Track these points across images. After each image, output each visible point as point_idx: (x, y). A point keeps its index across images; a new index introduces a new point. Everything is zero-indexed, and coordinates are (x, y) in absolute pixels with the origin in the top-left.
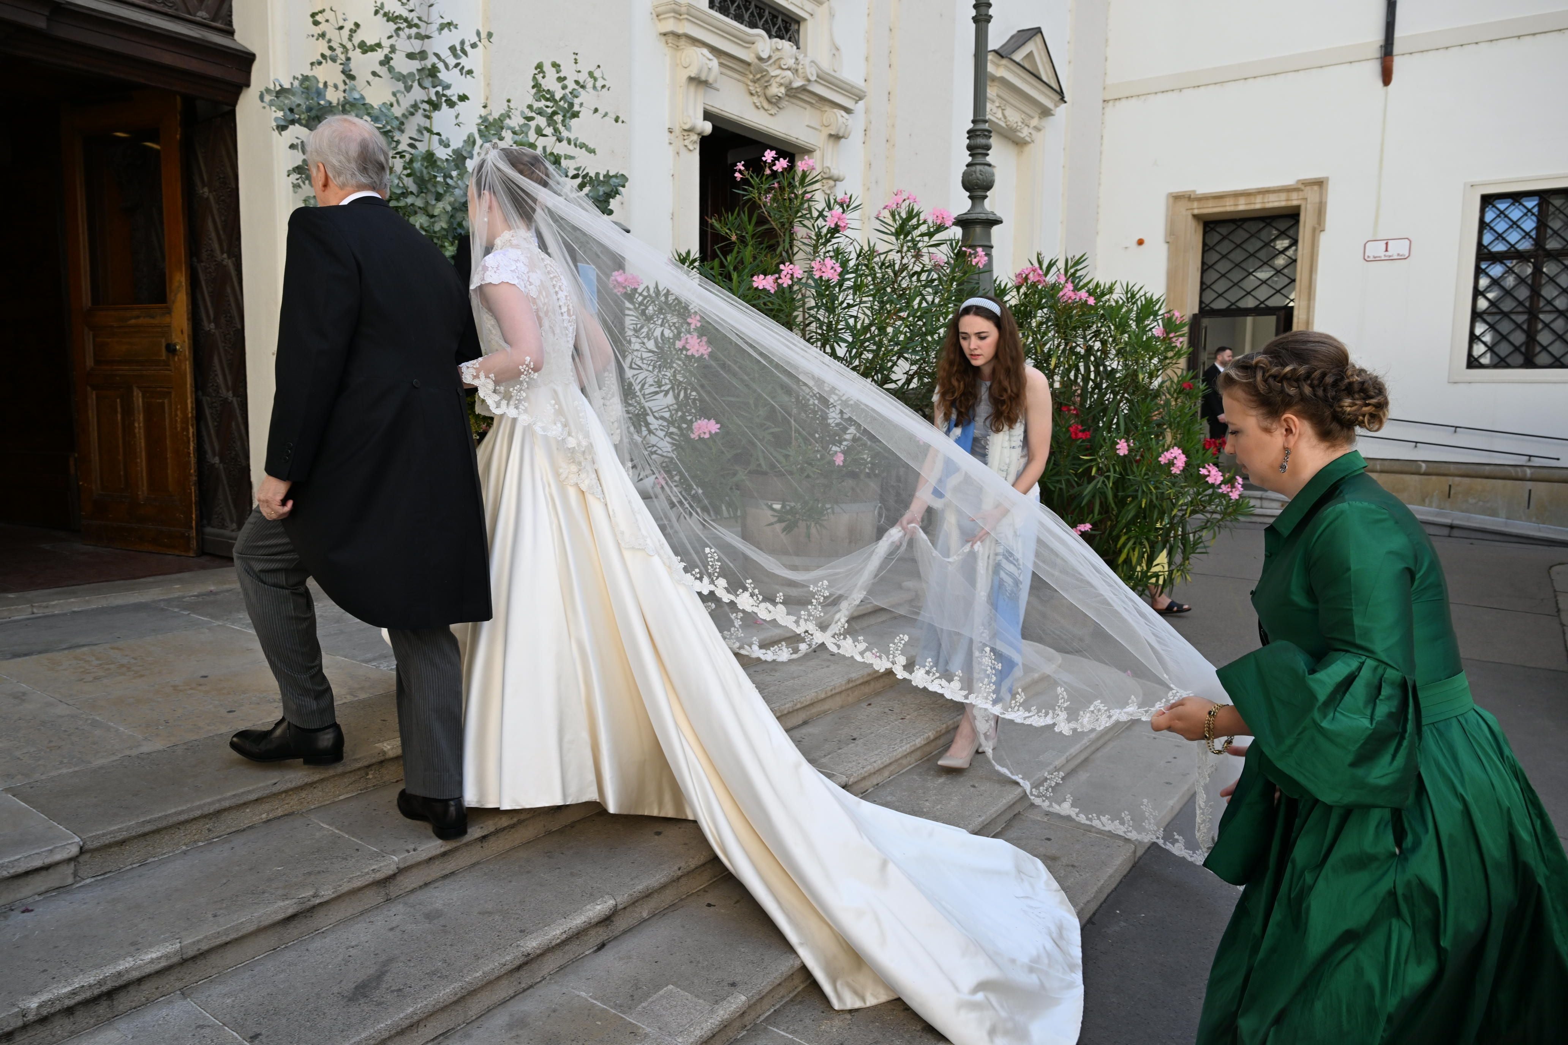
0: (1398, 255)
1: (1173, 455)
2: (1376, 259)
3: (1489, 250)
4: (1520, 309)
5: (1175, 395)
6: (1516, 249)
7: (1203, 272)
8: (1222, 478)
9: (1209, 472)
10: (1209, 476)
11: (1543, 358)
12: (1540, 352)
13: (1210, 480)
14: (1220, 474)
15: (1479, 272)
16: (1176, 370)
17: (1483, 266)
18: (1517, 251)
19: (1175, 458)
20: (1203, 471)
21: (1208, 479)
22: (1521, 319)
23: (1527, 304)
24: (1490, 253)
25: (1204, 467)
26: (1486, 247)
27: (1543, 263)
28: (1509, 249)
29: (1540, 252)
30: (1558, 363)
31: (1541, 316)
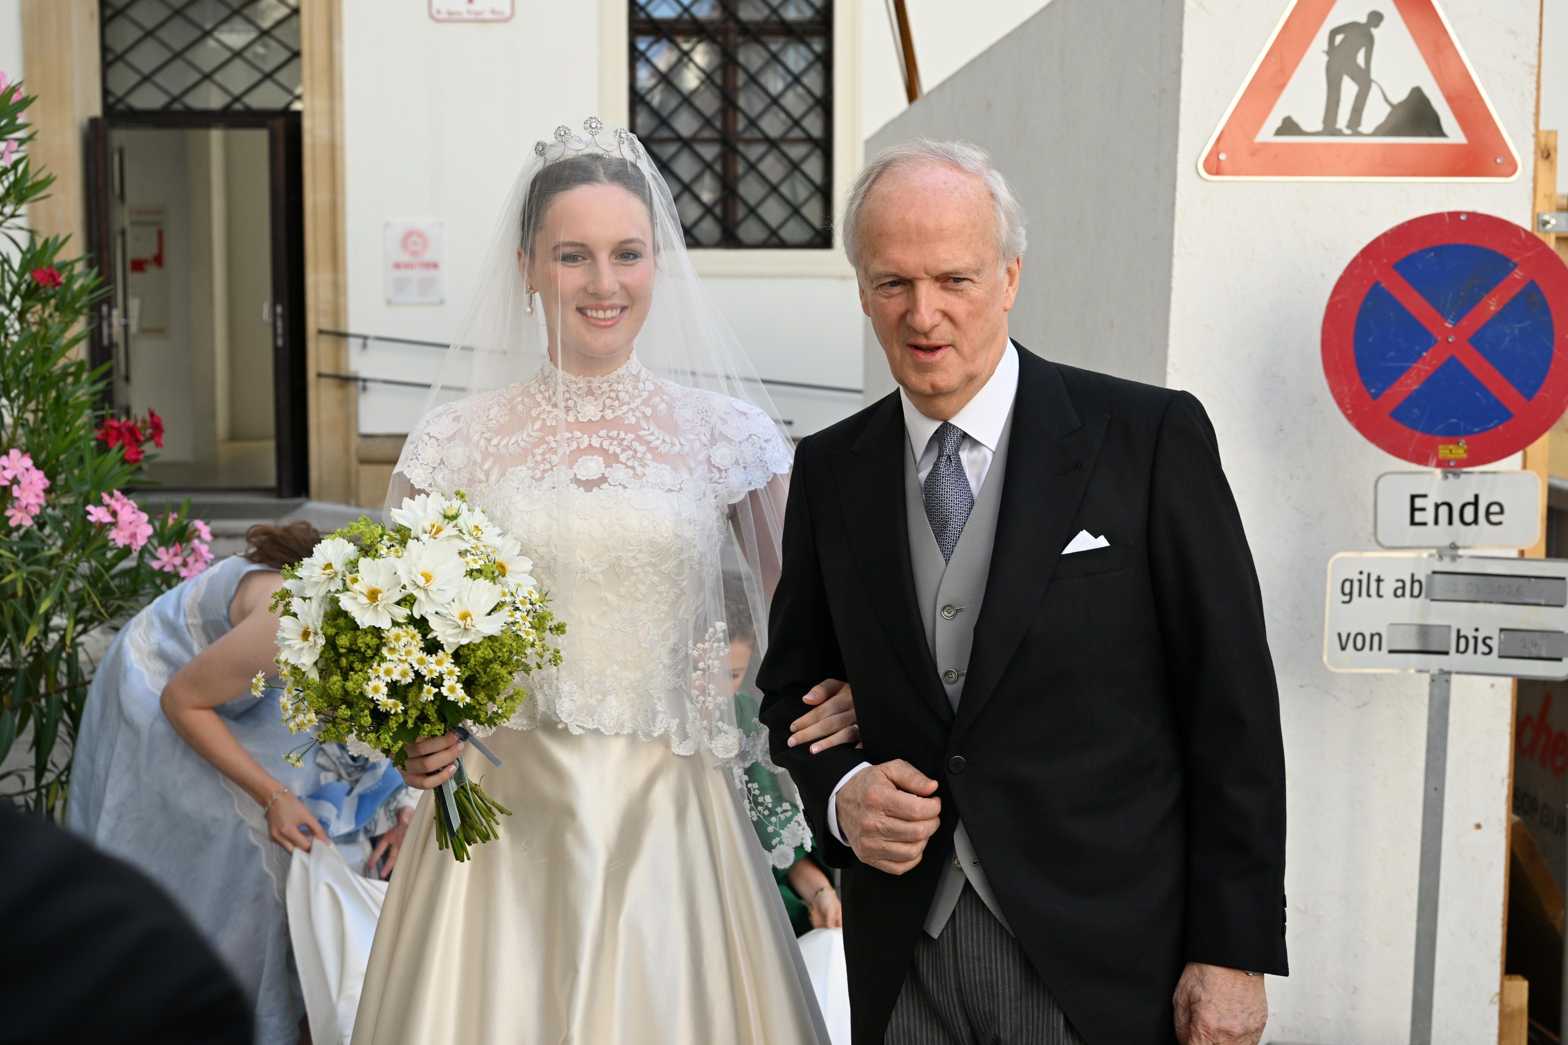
0: (493, 12)
1: (9, 474)
2: (453, 18)
3: (648, 15)
4: (707, 134)
5: (17, 302)
6: (692, 16)
7: (105, 23)
8: (149, 531)
9: (114, 514)
10: (114, 524)
11: (749, 230)
12: (745, 218)
13: (119, 537)
14: (145, 517)
15: (635, 56)
16: (12, 233)
17: (642, 45)
18: (694, 20)
19: (15, 481)
20: (97, 514)
21: (113, 534)
22: (710, 152)
23: (718, 124)
24: (651, 20)
25: (99, 503)
26: (643, 8)
27: (736, 46)
28: (680, 16)
29: (731, 25)
30: (774, 240)
31: (741, 147)
